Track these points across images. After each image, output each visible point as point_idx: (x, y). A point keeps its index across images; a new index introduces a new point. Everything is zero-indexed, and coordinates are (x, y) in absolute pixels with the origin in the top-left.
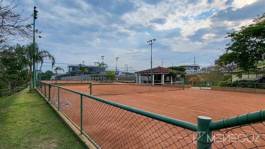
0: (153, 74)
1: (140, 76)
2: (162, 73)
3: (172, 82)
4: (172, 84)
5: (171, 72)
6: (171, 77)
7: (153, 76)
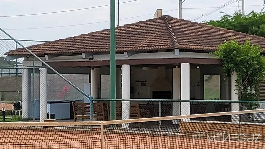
0: (125, 62)
1: (43, 71)
2: (177, 54)
3: (235, 110)
4: (235, 121)
5: (231, 51)
6: (234, 77)
7: (126, 70)
